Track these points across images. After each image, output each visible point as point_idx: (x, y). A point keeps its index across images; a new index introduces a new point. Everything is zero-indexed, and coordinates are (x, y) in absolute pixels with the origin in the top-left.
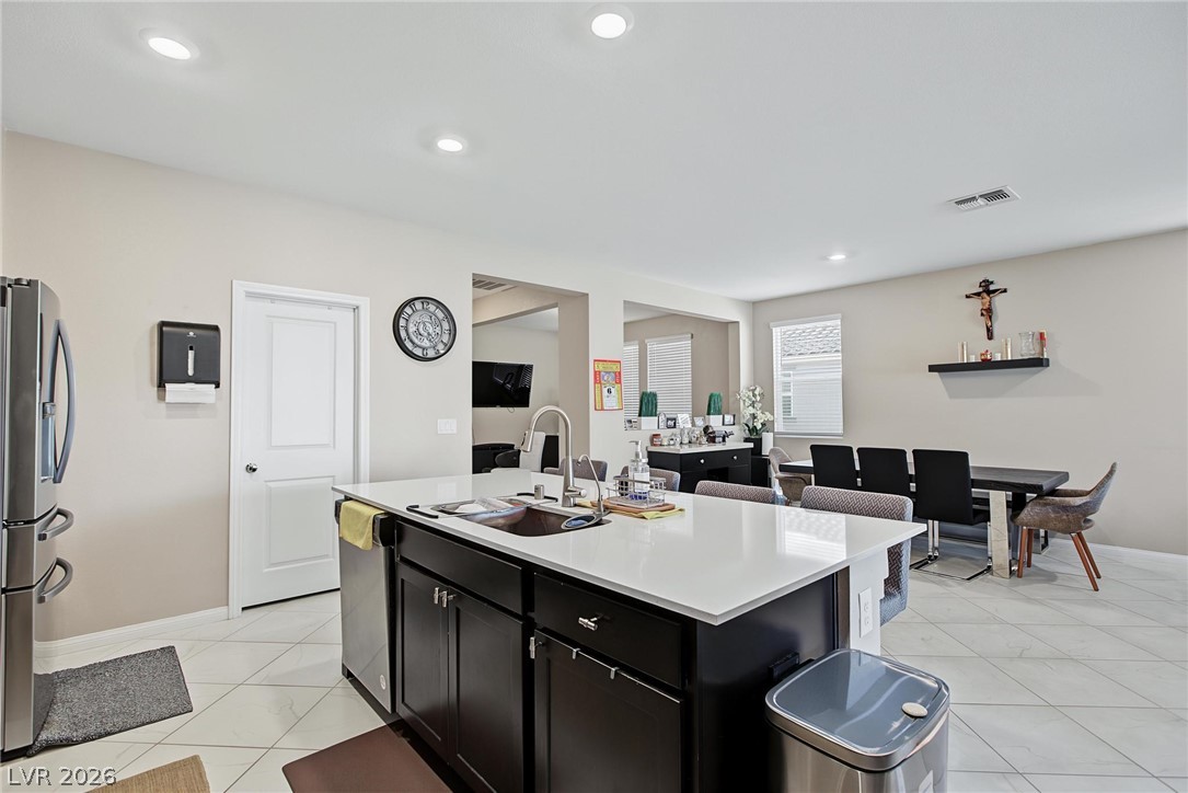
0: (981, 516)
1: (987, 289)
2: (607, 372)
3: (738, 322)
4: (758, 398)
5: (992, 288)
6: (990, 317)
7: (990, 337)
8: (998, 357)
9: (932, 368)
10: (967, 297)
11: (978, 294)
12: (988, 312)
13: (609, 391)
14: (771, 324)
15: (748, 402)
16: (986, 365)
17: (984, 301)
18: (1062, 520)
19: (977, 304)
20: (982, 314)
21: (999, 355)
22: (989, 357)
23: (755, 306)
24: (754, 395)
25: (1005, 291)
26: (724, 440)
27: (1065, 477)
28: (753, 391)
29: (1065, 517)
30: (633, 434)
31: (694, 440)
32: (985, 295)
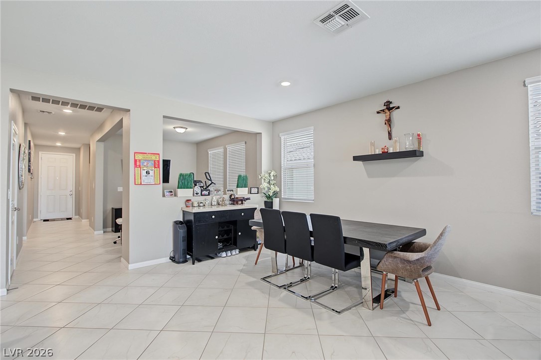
0: (355, 263)
1: (389, 107)
2: (146, 160)
3: (261, 133)
4: (272, 178)
5: (391, 106)
6: (390, 125)
7: (390, 138)
8: (391, 150)
9: (356, 158)
10: (378, 113)
11: (383, 111)
12: (389, 122)
13: (148, 173)
14: (280, 134)
15: (267, 181)
16: (385, 156)
17: (387, 114)
18: (407, 270)
19: (383, 117)
20: (385, 124)
21: (392, 149)
22: (386, 151)
23: (274, 124)
24: (270, 176)
25: (398, 108)
26: (242, 203)
27: (423, 232)
28: (270, 173)
29: (408, 267)
30: (170, 200)
31: (220, 203)
32: (387, 111)
